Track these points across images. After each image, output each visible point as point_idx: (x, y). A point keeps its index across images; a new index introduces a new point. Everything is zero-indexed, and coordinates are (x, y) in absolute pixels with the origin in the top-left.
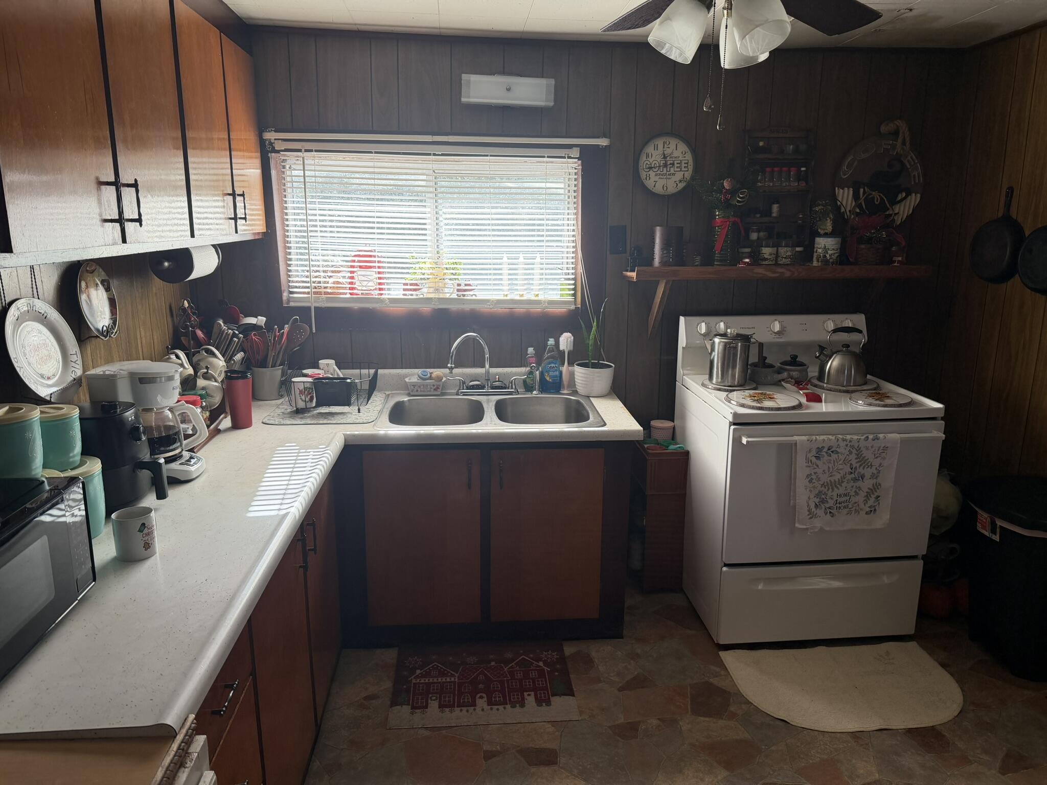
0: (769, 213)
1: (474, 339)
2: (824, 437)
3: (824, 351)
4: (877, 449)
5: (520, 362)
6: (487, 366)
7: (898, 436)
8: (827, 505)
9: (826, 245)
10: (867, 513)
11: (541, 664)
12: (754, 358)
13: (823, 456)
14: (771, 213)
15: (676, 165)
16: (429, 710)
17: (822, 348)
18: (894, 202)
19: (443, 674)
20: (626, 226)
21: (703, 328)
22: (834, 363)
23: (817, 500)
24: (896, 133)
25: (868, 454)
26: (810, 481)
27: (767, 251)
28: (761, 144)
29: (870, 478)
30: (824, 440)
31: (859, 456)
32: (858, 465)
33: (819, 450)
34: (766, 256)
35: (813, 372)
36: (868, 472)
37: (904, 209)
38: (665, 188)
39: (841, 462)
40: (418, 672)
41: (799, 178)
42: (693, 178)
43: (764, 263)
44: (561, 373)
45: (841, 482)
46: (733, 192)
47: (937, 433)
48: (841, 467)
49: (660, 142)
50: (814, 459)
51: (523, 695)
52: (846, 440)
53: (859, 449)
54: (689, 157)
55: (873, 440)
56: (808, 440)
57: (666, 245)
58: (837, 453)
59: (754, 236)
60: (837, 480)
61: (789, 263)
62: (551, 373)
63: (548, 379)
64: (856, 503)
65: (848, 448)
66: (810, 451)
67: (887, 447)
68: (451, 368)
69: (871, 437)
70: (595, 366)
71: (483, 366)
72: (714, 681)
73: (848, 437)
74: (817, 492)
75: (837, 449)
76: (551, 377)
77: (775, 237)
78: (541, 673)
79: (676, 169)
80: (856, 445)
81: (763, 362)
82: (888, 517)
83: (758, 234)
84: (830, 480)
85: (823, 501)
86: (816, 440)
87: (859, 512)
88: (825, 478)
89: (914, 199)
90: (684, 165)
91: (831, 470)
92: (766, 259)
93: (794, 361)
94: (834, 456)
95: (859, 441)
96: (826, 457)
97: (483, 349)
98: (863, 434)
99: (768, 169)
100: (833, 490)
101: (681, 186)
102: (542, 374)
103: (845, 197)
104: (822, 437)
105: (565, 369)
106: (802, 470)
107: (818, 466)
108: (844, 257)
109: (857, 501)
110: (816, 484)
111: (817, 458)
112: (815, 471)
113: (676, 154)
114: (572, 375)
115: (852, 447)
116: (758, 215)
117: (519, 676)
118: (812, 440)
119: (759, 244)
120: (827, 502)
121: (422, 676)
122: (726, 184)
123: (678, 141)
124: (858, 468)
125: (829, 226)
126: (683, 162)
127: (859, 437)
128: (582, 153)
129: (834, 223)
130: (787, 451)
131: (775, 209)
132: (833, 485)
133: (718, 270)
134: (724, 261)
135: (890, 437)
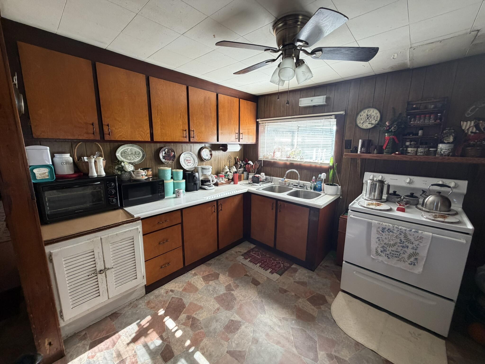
0: (417, 134)
1: (294, 171)
2: (387, 224)
3: (425, 193)
4: (416, 237)
5: (310, 180)
6: (299, 180)
7: (431, 234)
8: (386, 253)
10: (409, 264)
11: (282, 265)
13: (385, 232)
14: (418, 134)
15: (372, 118)
16: (247, 260)
17: (424, 192)
19: (258, 255)
20: (351, 140)
21: (371, 177)
22: (430, 199)
23: (382, 249)
25: (411, 238)
26: (379, 240)
27: (411, 149)
28: (414, 106)
29: (411, 249)
30: (386, 225)
31: (405, 236)
32: (405, 241)
33: (383, 229)
34: (409, 152)
36: (411, 246)
38: (367, 126)
39: (394, 237)
40: (254, 252)
41: (436, 119)
42: (379, 122)
43: (408, 154)
44: (321, 185)
45: (394, 245)
48: (394, 239)
49: (366, 111)
50: (381, 232)
51: (269, 268)
52: (398, 228)
53: (405, 234)
54: (378, 115)
55: (414, 232)
56: (378, 223)
58: (393, 232)
60: (392, 244)
61: (422, 155)
62: (318, 185)
63: (317, 187)
64: (403, 257)
65: (399, 232)
66: (379, 228)
67: (423, 238)
68: (285, 178)
69: (413, 230)
70: (331, 185)
71: (297, 180)
72: (327, 297)
73: (400, 227)
74: (382, 246)
75: (393, 231)
76: (318, 186)
77: (418, 143)
78: (280, 267)
79: (372, 119)
80: (404, 232)
81: (394, 193)
82: (422, 270)
83: (410, 143)
84: (389, 243)
85: (385, 251)
86: (382, 224)
87: (405, 262)
88: (386, 241)
90: (376, 118)
91: (389, 239)
92: (409, 153)
93: (412, 196)
94: (391, 233)
95: (406, 230)
96: (387, 233)
97: (298, 175)
98: (409, 228)
99: (418, 116)
100: (389, 247)
101: (374, 125)
104: (386, 224)
106: (374, 234)
107: (382, 235)
108: (453, 153)
109: (404, 257)
110: (382, 242)
111: (383, 232)
112: (381, 237)
113: (373, 114)
115: (402, 232)
116: (411, 135)
117: (274, 264)
118: (380, 224)
119: (408, 146)
120: (387, 251)
121: (254, 253)
122: (387, 124)
123: (374, 109)
124: (405, 242)
125: (451, 139)
126: (376, 117)
127: (406, 229)
128: (336, 117)
129: (455, 138)
130: (370, 225)
131: (420, 132)
132: (390, 245)
133: (385, 156)
134: (387, 153)
135: (428, 233)
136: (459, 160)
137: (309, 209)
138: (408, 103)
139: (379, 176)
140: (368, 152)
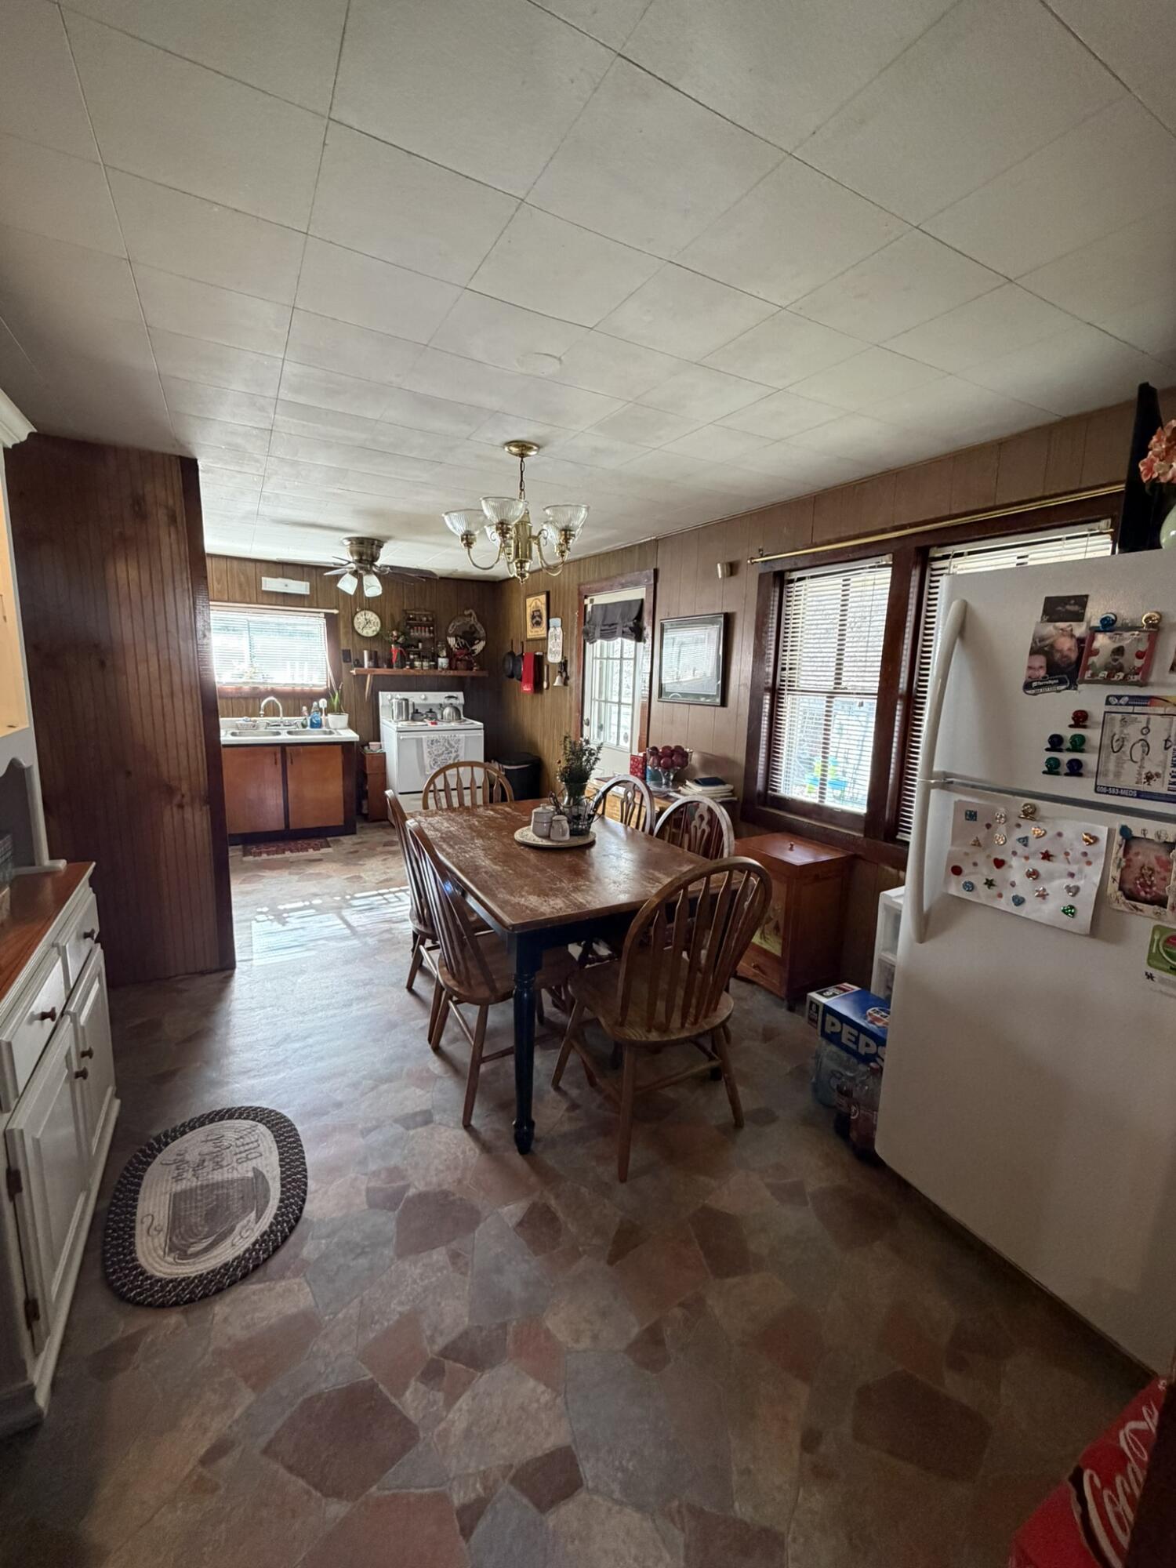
0: (417, 647)
1: (273, 701)
3: (441, 707)
4: (457, 741)
5: (300, 714)
6: (281, 715)
7: (468, 734)
8: (438, 764)
9: (443, 662)
12: (411, 711)
13: (436, 743)
15: (372, 624)
17: (441, 705)
18: (473, 644)
20: (351, 650)
21: (389, 697)
22: (447, 711)
23: (434, 762)
24: (471, 615)
25: (453, 743)
26: (430, 754)
27: (417, 663)
28: (411, 616)
31: (449, 743)
32: (449, 747)
33: (433, 742)
35: (439, 717)
36: (453, 750)
37: (479, 647)
38: (368, 634)
39: (442, 745)
41: (430, 632)
42: (381, 630)
43: (416, 669)
44: (321, 719)
46: (398, 637)
47: (481, 734)
48: (442, 747)
49: (363, 613)
50: (431, 744)
52: (443, 737)
53: (449, 741)
54: (378, 620)
55: (456, 736)
56: (427, 737)
57: (370, 659)
58: (441, 741)
59: (412, 657)
60: (441, 753)
61: (427, 669)
62: (316, 719)
63: (314, 722)
65: (444, 741)
66: (429, 742)
67: (460, 739)
68: (261, 717)
71: (278, 716)
74: (433, 758)
76: (316, 721)
77: (421, 658)
81: (416, 712)
88: (436, 753)
89: (483, 644)
90: (375, 624)
91: (438, 749)
92: (417, 667)
93: (431, 711)
94: (439, 744)
95: (448, 737)
97: (278, 706)
98: (452, 735)
99: (415, 628)
101: (375, 633)
102: (311, 720)
103: (452, 641)
104: (433, 736)
105: (323, 717)
106: (426, 750)
108: (450, 667)
110: (432, 755)
112: (431, 750)
113: (372, 618)
114: (327, 721)
116: (412, 648)
118: (429, 737)
119: (413, 660)
122: (395, 633)
123: (372, 613)
125: (445, 654)
126: (375, 622)
128: (327, 615)
129: (447, 652)
130: (419, 741)
131: (420, 645)
132: (439, 755)
133: (395, 671)
134: (397, 667)
135: (461, 735)
136: (451, 673)
137: (340, 746)
138: (405, 611)
139: (400, 695)
140: (377, 666)
